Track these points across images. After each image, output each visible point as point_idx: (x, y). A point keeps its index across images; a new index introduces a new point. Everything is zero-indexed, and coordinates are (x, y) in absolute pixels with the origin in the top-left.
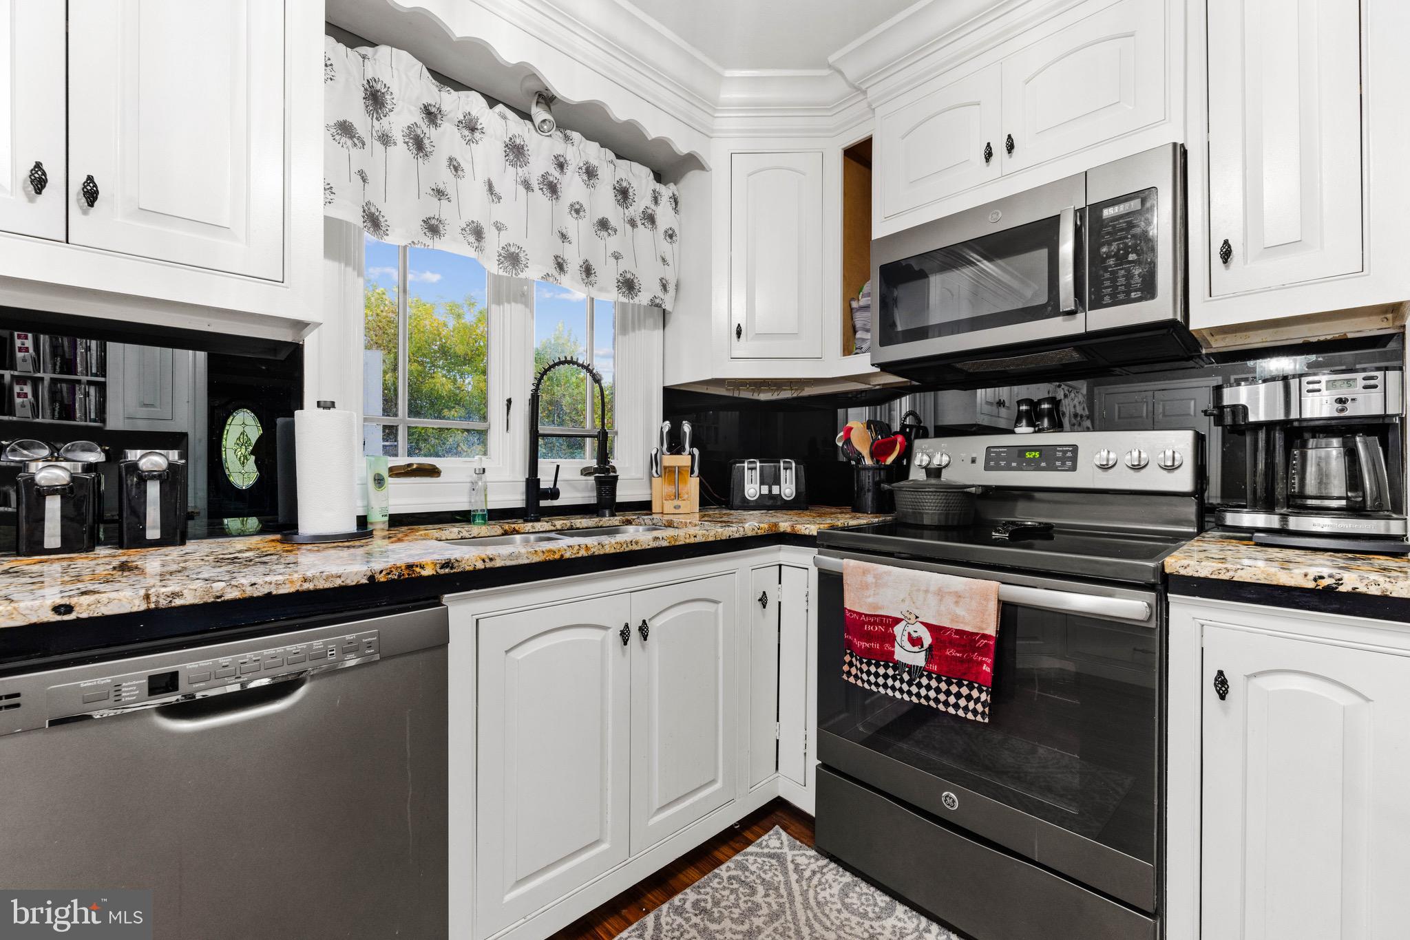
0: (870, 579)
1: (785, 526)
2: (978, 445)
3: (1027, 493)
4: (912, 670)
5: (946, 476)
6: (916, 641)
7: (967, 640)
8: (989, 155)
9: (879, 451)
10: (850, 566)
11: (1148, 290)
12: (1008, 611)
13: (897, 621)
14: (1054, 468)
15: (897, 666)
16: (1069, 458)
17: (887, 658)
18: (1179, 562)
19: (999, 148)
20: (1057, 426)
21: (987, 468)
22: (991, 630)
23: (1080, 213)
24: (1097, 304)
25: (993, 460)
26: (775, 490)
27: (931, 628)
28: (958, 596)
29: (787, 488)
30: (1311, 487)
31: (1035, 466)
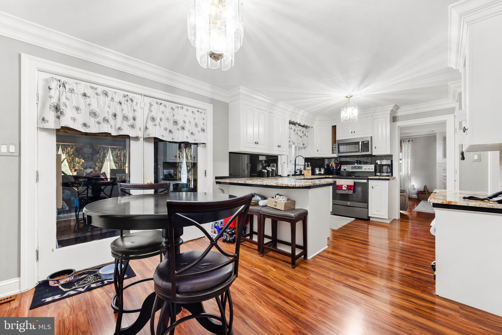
0: (340, 181)
1: (327, 176)
2: (350, 166)
3: (356, 172)
4: (345, 190)
5: (346, 170)
6: (345, 187)
7: (351, 186)
8: (352, 132)
9: (336, 167)
10: (337, 180)
11: (368, 151)
12: (355, 183)
13: (343, 185)
14: (359, 169)
15: (343, 190)
16: (361, 168)
17: (342, 189)
18: (369, 177)
19: (353, 132)
20: (360, 164)
21: (351, 169)
22: (353, 185)
23: (362, 142)
24: (363, 152)
25: (352, 168)
26: (321, 172)
27: (347, 185)
28: (350, 182)
29: (322, 172)
30: (384, 171)
31: (357, 169)
